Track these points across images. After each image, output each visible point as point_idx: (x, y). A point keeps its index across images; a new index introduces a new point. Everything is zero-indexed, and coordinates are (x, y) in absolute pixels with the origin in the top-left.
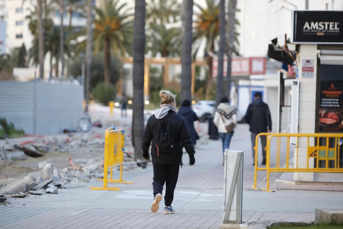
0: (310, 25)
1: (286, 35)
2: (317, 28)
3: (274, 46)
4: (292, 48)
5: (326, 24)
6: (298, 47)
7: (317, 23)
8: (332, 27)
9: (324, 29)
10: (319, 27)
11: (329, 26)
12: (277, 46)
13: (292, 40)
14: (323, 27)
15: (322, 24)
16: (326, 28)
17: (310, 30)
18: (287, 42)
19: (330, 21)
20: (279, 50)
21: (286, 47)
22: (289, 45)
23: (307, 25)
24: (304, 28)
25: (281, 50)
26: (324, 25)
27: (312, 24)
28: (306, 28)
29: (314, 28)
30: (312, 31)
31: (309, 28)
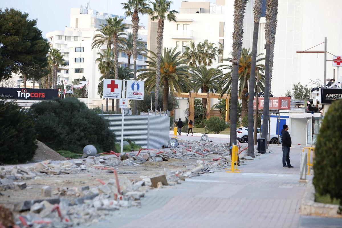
0: (329, 95)
1: (317, 100)
2: (332, 97)
3: (311, 105)
4: (320, 106)
5: (337, 95)
6: (323, 106)
7: (332, 95)
8: (340, 97)
9: (336, 97)
10: (333, 96)
11: (338, 96)
12: (313, 105)
13: (320, 103)
14: (335, 96)
15: (335, 95)
16: (337, 97)
17: (329, 98)
18: (318, 103)
19: (338, 94)
20: (313, 107)
21: (317, 105)
22: (318, 105)
23: (327, 95)
24: (326, 97)
25: (315, 107)
26: (336, 96)
27: (330, 95)
28: (327, 97)
29: (331, 97)
30: (330, 98)
31: (328, 97)
